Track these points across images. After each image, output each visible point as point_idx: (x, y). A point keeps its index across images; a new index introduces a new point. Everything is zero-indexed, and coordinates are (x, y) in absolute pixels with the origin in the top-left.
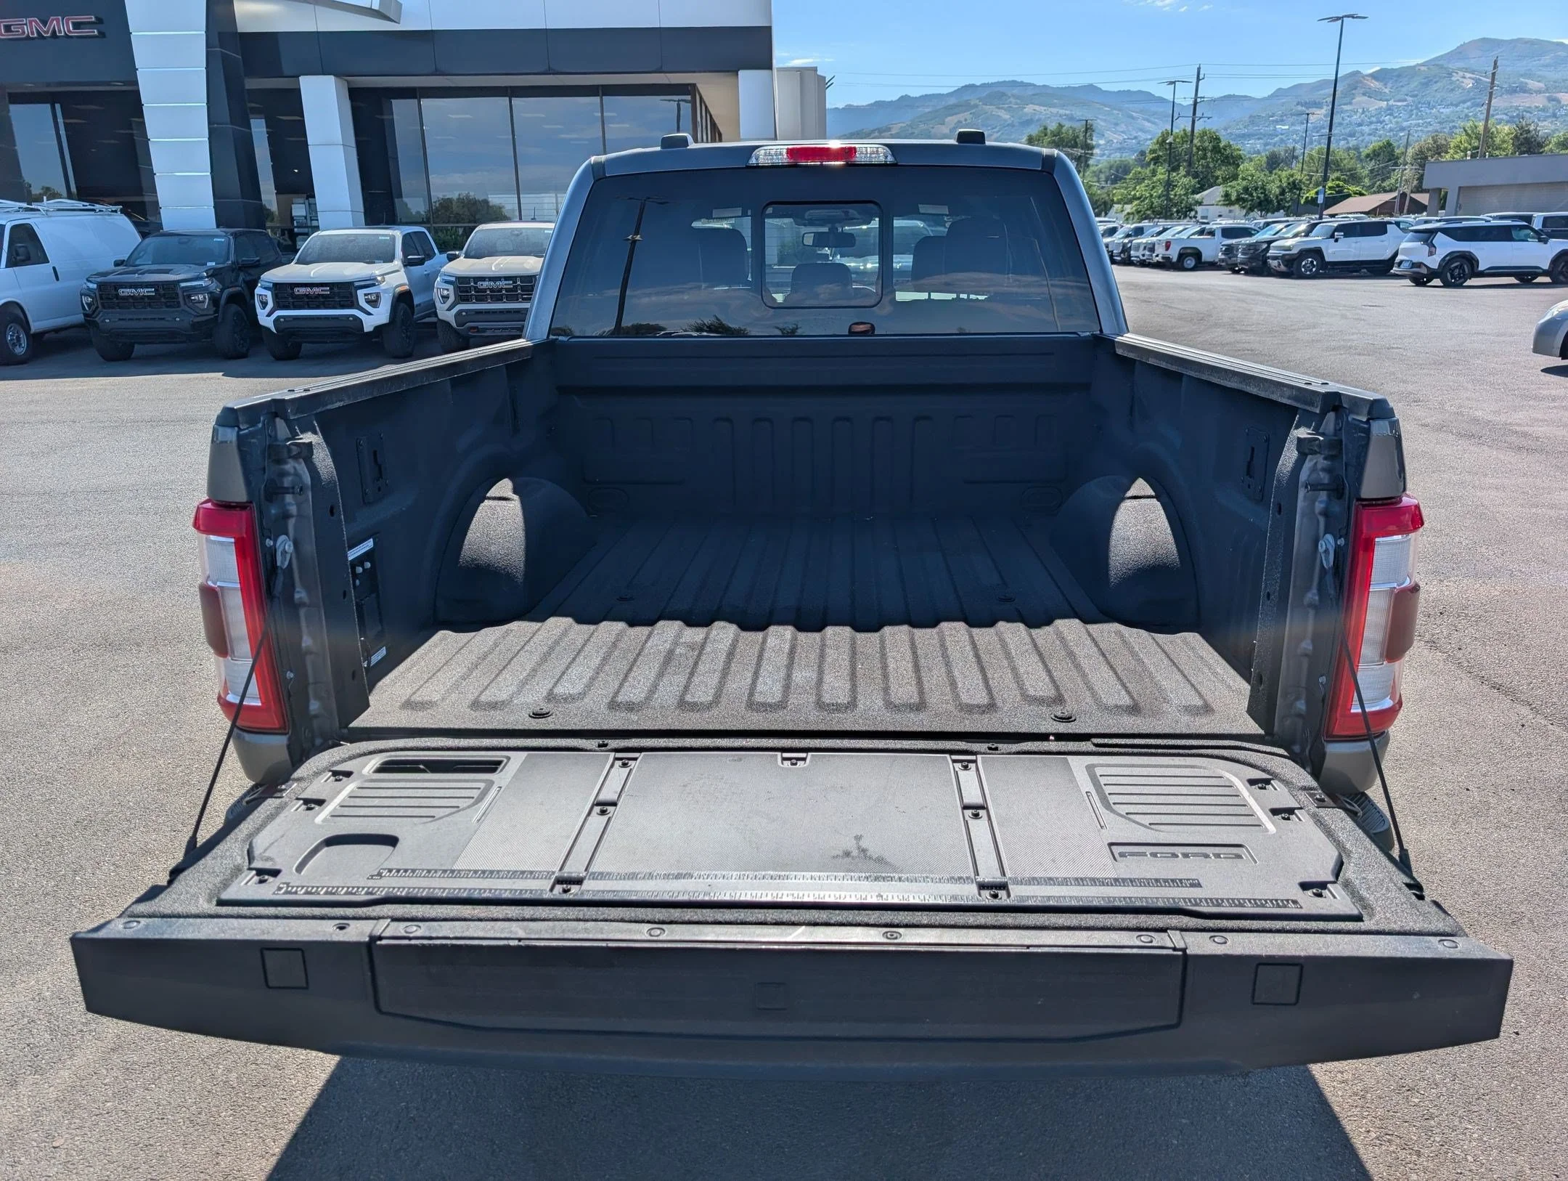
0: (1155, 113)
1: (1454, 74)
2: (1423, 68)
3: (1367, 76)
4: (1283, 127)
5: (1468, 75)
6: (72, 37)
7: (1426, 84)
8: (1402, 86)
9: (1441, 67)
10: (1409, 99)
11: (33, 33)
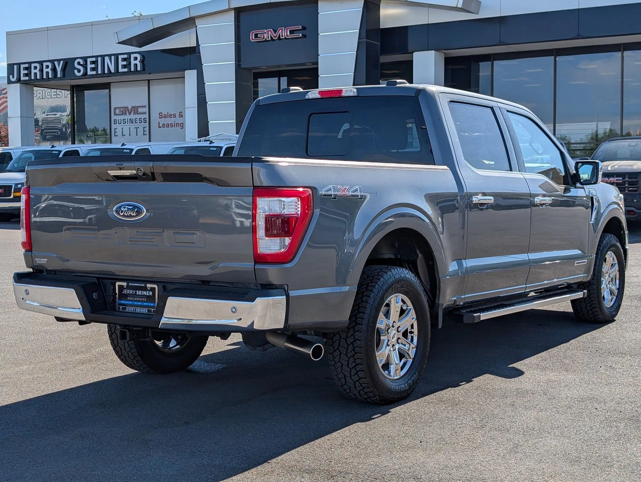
6: (288, 39)
11: (268, 37)
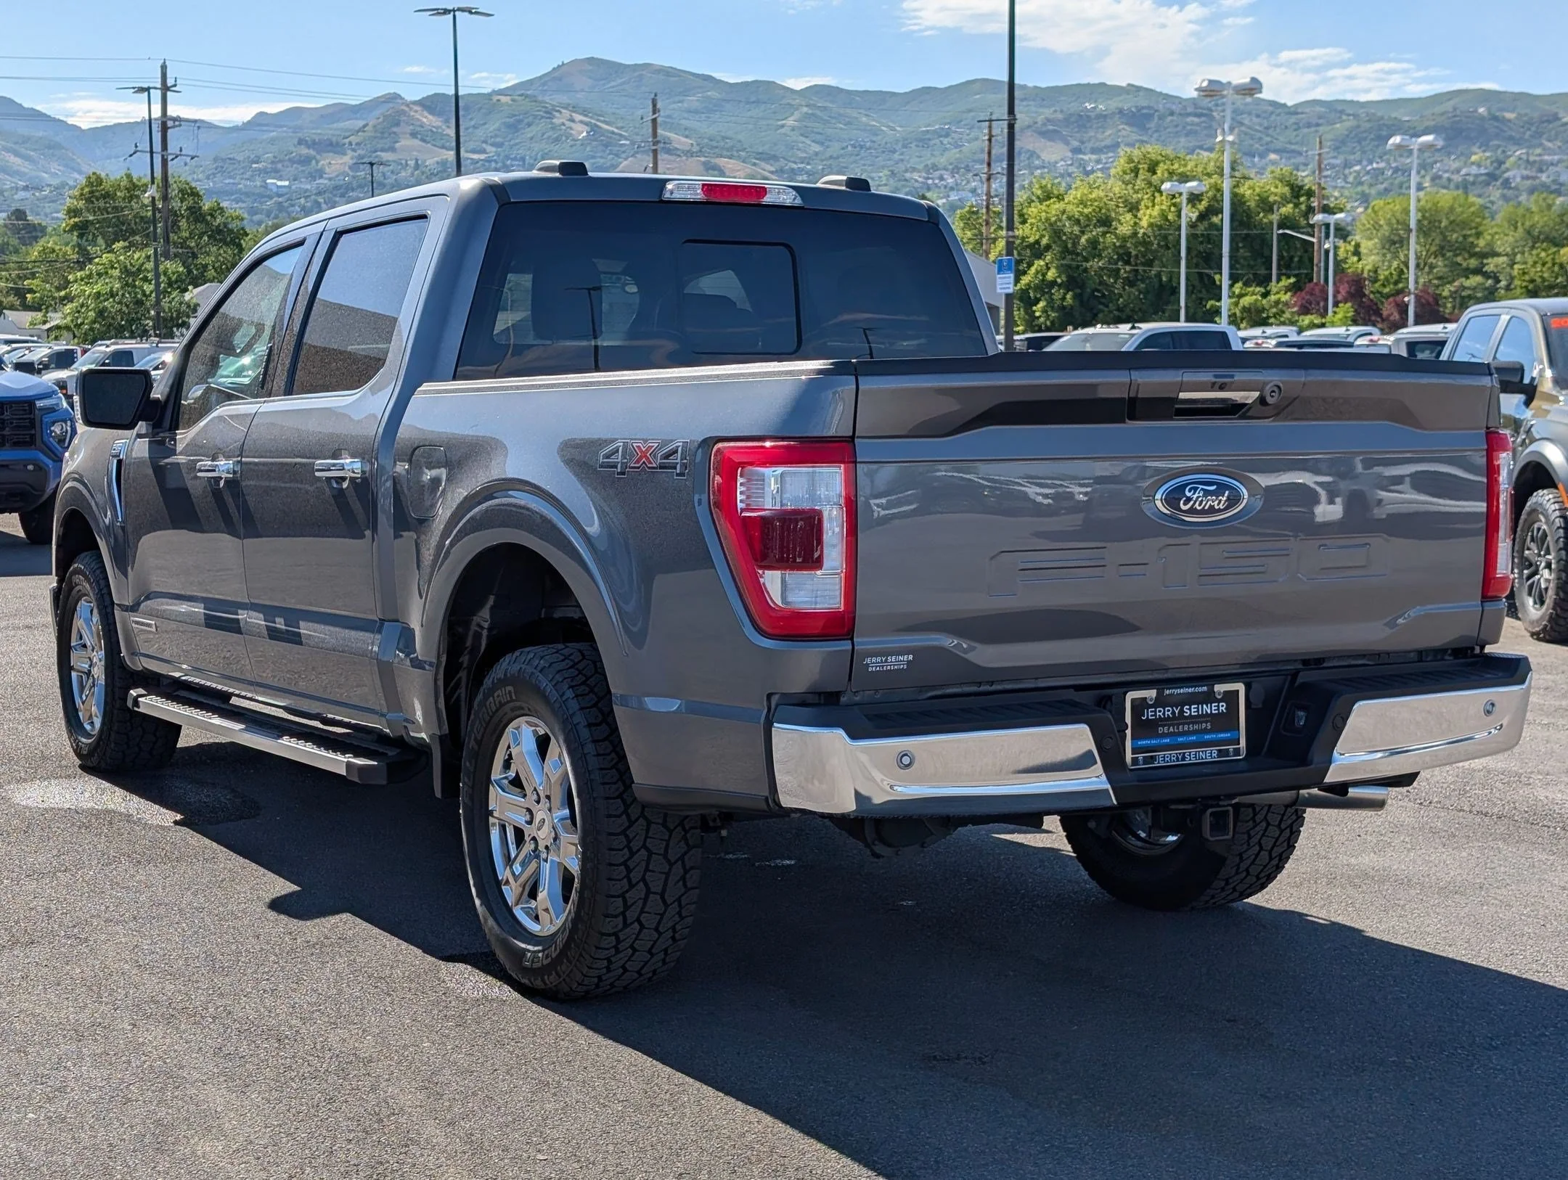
0: (26, 140)
1: (557, 114)
2: (504, 99)
3: (415, 103)
4: (279, 183)
5: (578, 117)
7: (514, 127)
8: (475, 127)
9: (533, 99)
10: (489, 148)
